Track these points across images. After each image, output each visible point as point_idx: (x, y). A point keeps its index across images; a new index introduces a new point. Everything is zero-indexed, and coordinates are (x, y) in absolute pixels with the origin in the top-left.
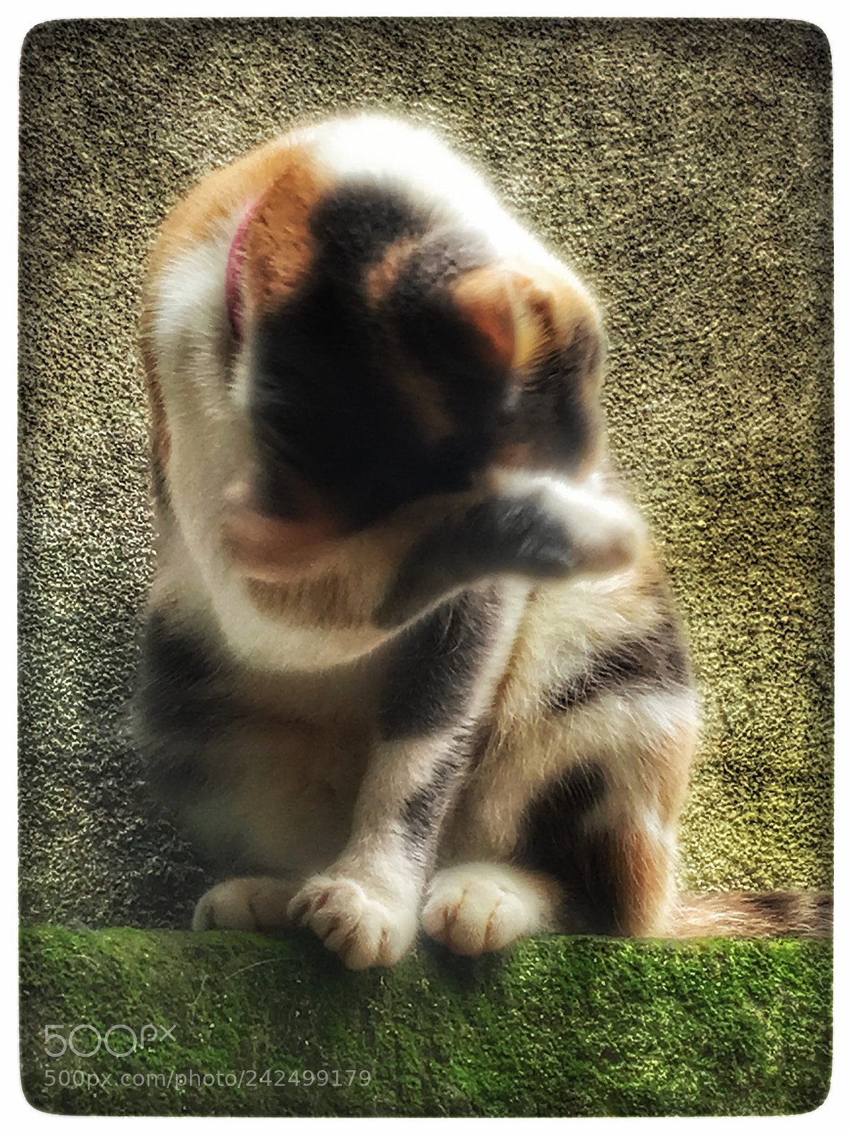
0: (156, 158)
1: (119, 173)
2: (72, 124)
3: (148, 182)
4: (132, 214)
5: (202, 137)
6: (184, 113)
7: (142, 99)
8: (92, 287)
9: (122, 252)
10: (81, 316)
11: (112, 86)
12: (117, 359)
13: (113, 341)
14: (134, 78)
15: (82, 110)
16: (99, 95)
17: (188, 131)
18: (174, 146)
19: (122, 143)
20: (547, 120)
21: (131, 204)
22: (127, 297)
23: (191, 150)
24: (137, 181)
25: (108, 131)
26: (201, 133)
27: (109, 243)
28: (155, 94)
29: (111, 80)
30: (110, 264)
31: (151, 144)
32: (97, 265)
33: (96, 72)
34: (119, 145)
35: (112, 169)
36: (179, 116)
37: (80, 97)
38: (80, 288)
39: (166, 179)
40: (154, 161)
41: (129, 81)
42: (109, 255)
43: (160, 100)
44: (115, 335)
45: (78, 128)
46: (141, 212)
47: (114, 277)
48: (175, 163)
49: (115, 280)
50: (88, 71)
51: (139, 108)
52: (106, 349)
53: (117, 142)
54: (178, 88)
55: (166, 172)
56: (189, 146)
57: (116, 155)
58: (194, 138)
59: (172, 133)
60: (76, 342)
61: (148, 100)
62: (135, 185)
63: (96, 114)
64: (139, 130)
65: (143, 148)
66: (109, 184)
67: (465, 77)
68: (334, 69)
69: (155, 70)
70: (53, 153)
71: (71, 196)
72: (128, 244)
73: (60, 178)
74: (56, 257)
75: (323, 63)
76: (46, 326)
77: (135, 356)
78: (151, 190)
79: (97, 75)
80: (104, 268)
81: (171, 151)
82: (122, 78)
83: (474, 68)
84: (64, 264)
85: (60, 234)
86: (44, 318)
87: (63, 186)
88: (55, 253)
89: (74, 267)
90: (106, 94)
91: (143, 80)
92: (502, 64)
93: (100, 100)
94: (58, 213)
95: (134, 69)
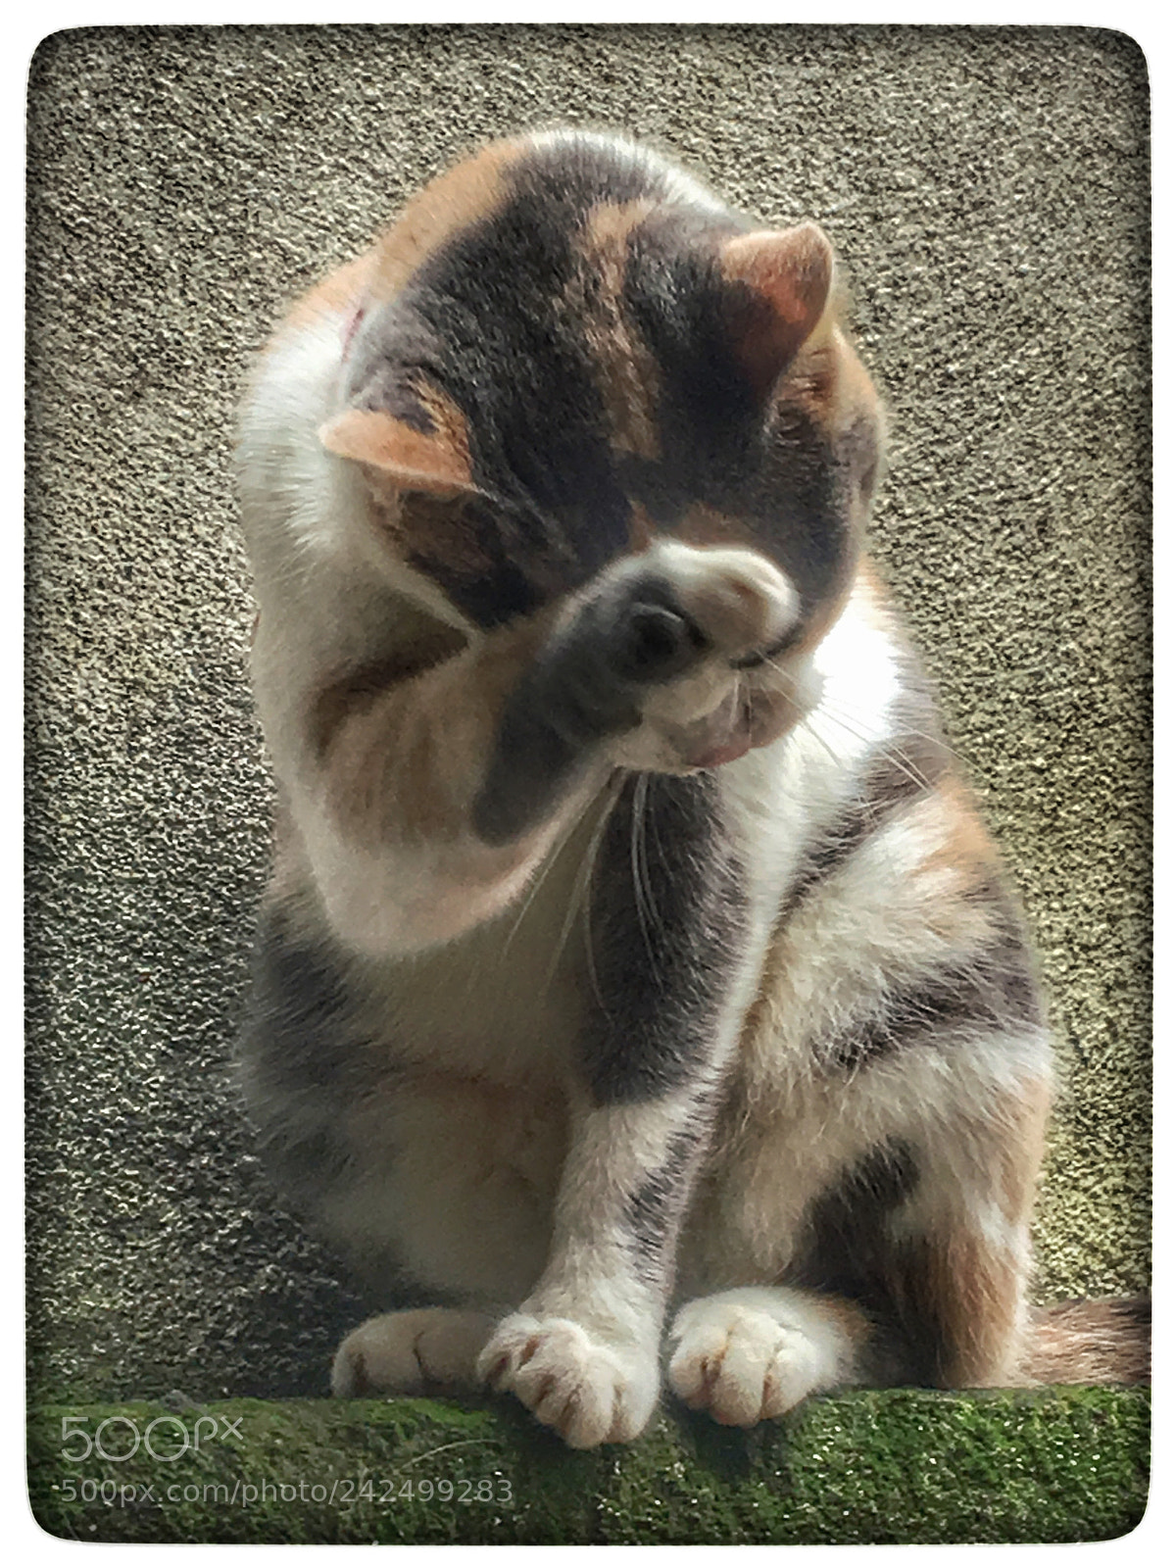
0: (259, 250)
1: (207, 274)
2: (141, 204)
3: (249, 286)
4: (225, 333)
5: (323, 218)
6: (299, 184)
7: (238, 165)
8: (169, 441)
9: (211, 388)
10: (154, 483)
11: (196, 148)
12: (207, 544)
13: (201, 517)
14: (227, 135)
15: (153, 183)
16: (177, 161)
17: (303, 210)
18: (285, 232)
19: (210, 230)
20: (814, 183)
21: (224, 317)
22: (220, 454)
23: (309, 238)
24: (233, 285)
25: (189, 213)
26: (323, 213)
27: (194, 375)
28: (256, 157)
29: (192, 138)
30: (195, 405)
31: (251, 230)
32: (175, 407)
33: (171, 126)
34: (206, 233)
35: (196, 267)
36: (291, 188)
37: (150, 163)
38: (153, 441)
39: (273, 281)
40: (256, 255)
41: (219, 139)
42: (193, 393)
43: (263, 167)
44: (203, 510)
45: (148, 209)
46: (239, 329)
47: (201, 425)
48: (286, 257)
49: (202, 429)
50: (160, 126)
51: (235, 179)
52: (191, 529)
53: (203, 227)
54: (289, 148)
55: (274, 271)
56: (306, 231)
57: (201, 247)
58: (313, 220)
59: (280, 213)
60: (148, 521)
61: (246, 167)
62: (229, 290)
63: (172, 188)
64: (235, 210)
65: (239, 236)
66: (192, 290)
67: (698, 123)
68: (511, 116)
69: (255, 123)
70: (112, 246)
71: (137, 309)
72: (220, 377)
73: (122, 282)
74: (118, 398)
75: (495, 107)
76: (104, 498)
77: (233, 538)
78: (252, 297)
79: (175, 131)
80: (187, 412)
81: (279, 240)
82: (210, 135)
83: (710, 110)
84: (130, 408)
85: (122, 365)
86: (101, 487)
87: (126, 293)
88: (117, 392)
89: (144, 411)
90: (186, 159)
91: (239, 136)
92: (749, 104)
93: (177, 167)
94: (119, 333)
95: (226, 121)
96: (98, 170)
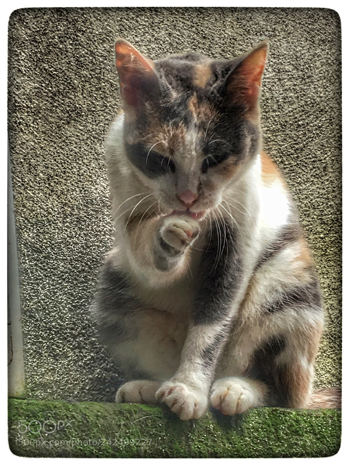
0: (104, 83)
1: (89, 89)
2: (71, 69)
3: (101, 93)
4: (94, 106)
7: (99, 59)
8: (77, 136)
9: (89, 121)
10: (72, 147)
11: (87, 53)
12: (87, 165)
13: (85, 158)
14: (96, 50)
15: (75, 63)
16: (82, 57)
18: (112, 78)
19: (91, 77)
21: (94, 102)
22: (91, 140)
24: (96, 92)
25: (85, 72)
27: (85, 117)
28: (104, 57)
29: (87, 51)
30: (85, 126)
31: (102, 77)
32: (79, 126)
33: (80, 47)
34: (89, 78)
35: (86, 87)
36: (114, 66)
37: (74, 57)
38: (73, 136)
39: (108, 92)
40: (103, 84)
41: (94, 51)
42: (84, 123)
43: (106, 59)
44: (86, 156)
45: (73, 70)
46: (98, 105)
47: (86, 131)
48: (112, 85)
49: (86, 133)
50: (77, 47)
51: (98, 63)
52: (83, 161)
53: (88, 76)
55: (108, 89)
57: (88, 82)
59: (110, 73)
60: (70, 158)
61: (101, 59)
62: (95, 94)
63: (80, 65)
64: (98, 71)
65: (99, 79)
66: (85, 93)
67: (229, 51)
68: (176, 47)
69: (104, 47)
70: (63, 80)
71: (69, 98)
72: (92, 118)
73: (65, 91)
74: (63, 123)
75: (172, 45)
76: (58, 151)
77: (94, 164)
78: (102, 96)
79: (81, 49)
80: (82, 128)
81: (110, 80)
82: (91, 50)
83: (233, 47)
84: (66, 126)
85: (65, 114)
86: (58, 148)
87: (66, 94)
88: (63, 121)
89: (70, 127)
90: (84, 57)
91: (100, 51)
92: (244, 46)
93: (82, 59)
94: (64, 105)
95: (96, 46)
96: (60, 59)
